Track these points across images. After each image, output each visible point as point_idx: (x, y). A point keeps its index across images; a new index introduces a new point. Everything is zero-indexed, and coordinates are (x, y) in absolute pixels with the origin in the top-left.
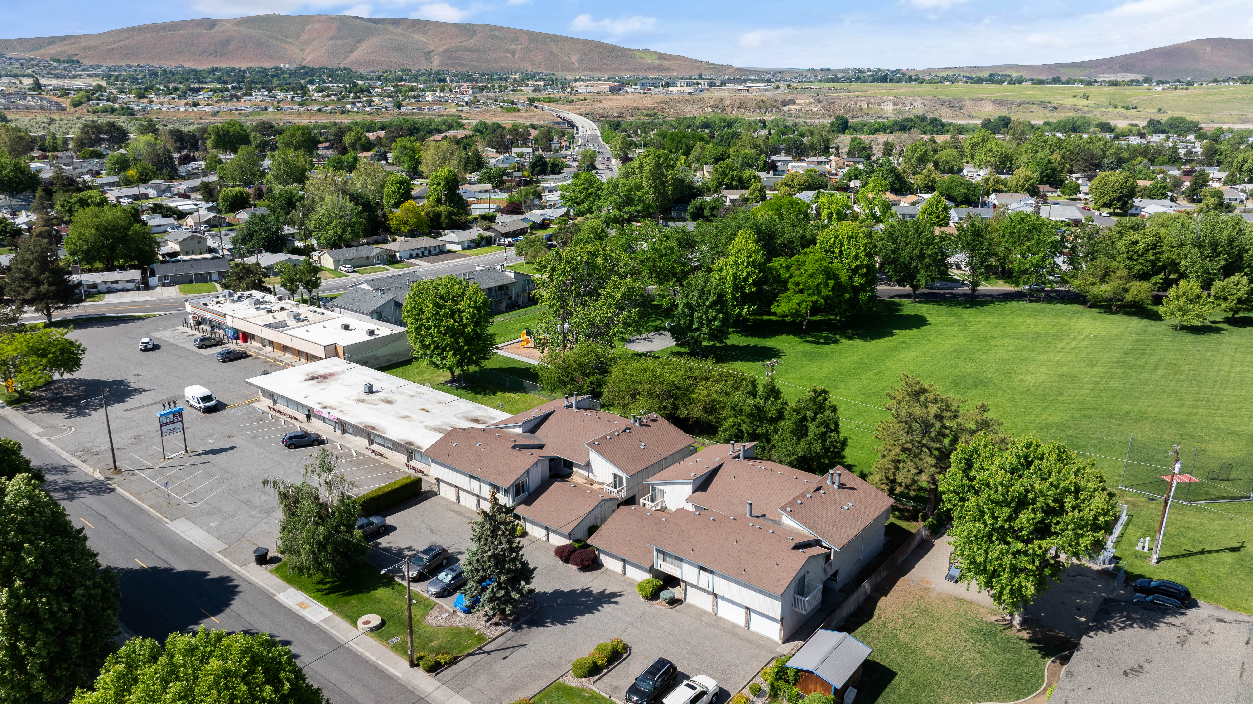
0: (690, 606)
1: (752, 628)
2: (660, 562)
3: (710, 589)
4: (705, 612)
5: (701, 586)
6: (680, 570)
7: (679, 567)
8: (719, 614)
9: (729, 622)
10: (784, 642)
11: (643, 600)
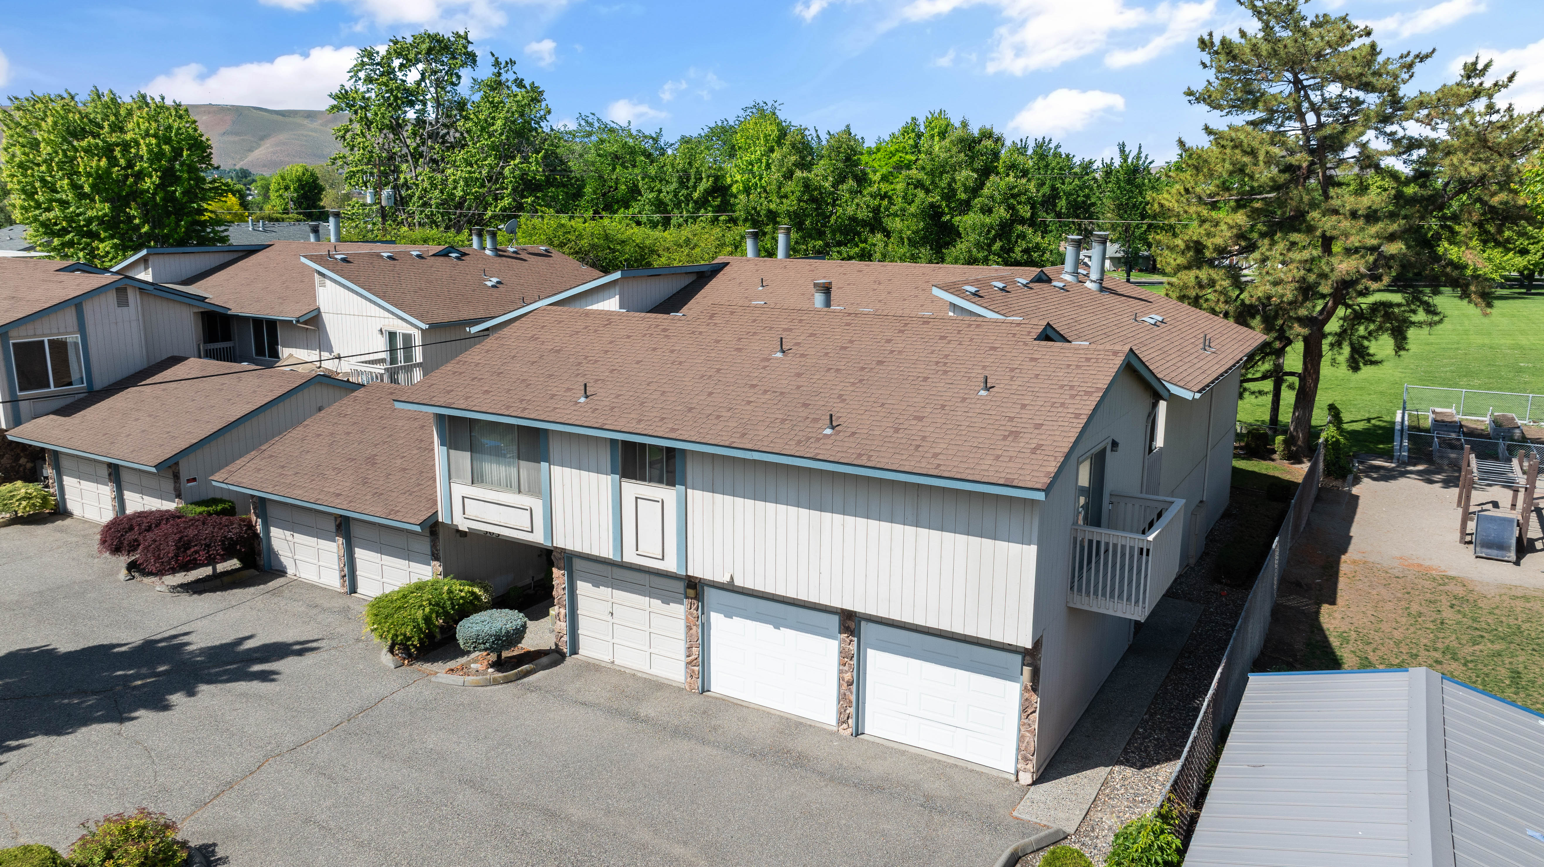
0: (593, 668)
1: (873, 727)
2: (460, 490)
3: (671, 565)
4: (657, 686)
5: (630, 557)
6: (537, 505)
7: (535, 490)
8: (719, 685)
9: (765, 713)
10: (1043, 777)
11: (387, 659)
